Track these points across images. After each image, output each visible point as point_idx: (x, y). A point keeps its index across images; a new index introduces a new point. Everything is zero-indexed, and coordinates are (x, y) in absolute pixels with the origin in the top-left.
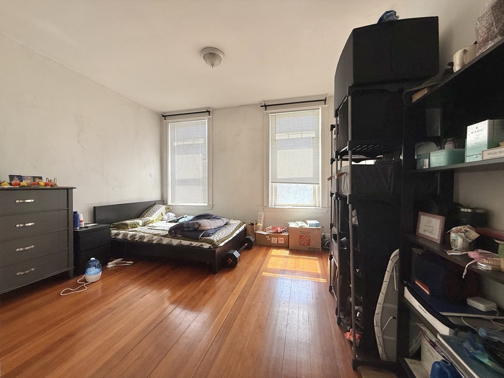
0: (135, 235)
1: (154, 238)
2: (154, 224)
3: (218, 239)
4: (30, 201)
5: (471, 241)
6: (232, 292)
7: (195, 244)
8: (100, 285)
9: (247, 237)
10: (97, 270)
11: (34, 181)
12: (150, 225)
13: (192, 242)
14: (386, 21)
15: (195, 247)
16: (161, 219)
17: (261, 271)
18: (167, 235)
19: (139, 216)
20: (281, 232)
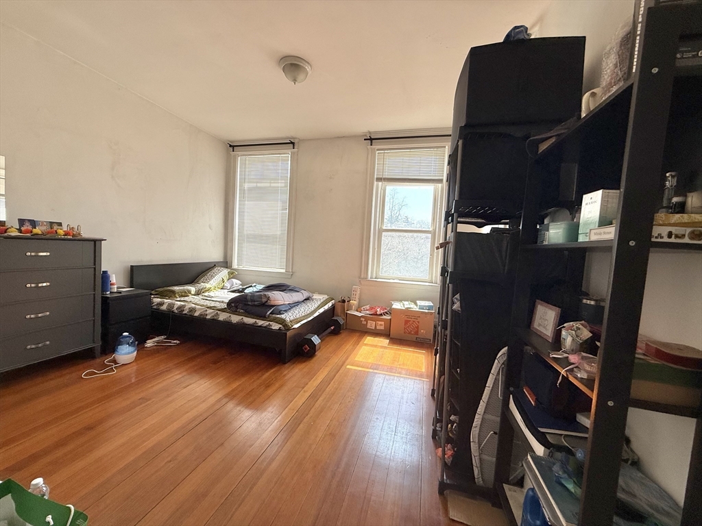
0: (184, 306)
1: (208, 312)
2: (211, 294)
3: (292, 318)
4: (44, 254)
5: (581, 342)
6: (303, 388)
7: (261, 323)
8: (134, 368)
9: (335, 318)
10: (131, 349)
11: (52, 229)
12: (206, 294)
13: (257, 321)
14: (515, 39)
15: (260, 326)
16: (221, 286)
17: (346, 364)
18: (225, 308)
19: (192, 281)
20: (381, 315)
